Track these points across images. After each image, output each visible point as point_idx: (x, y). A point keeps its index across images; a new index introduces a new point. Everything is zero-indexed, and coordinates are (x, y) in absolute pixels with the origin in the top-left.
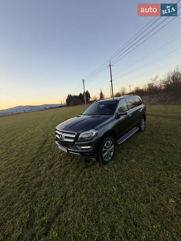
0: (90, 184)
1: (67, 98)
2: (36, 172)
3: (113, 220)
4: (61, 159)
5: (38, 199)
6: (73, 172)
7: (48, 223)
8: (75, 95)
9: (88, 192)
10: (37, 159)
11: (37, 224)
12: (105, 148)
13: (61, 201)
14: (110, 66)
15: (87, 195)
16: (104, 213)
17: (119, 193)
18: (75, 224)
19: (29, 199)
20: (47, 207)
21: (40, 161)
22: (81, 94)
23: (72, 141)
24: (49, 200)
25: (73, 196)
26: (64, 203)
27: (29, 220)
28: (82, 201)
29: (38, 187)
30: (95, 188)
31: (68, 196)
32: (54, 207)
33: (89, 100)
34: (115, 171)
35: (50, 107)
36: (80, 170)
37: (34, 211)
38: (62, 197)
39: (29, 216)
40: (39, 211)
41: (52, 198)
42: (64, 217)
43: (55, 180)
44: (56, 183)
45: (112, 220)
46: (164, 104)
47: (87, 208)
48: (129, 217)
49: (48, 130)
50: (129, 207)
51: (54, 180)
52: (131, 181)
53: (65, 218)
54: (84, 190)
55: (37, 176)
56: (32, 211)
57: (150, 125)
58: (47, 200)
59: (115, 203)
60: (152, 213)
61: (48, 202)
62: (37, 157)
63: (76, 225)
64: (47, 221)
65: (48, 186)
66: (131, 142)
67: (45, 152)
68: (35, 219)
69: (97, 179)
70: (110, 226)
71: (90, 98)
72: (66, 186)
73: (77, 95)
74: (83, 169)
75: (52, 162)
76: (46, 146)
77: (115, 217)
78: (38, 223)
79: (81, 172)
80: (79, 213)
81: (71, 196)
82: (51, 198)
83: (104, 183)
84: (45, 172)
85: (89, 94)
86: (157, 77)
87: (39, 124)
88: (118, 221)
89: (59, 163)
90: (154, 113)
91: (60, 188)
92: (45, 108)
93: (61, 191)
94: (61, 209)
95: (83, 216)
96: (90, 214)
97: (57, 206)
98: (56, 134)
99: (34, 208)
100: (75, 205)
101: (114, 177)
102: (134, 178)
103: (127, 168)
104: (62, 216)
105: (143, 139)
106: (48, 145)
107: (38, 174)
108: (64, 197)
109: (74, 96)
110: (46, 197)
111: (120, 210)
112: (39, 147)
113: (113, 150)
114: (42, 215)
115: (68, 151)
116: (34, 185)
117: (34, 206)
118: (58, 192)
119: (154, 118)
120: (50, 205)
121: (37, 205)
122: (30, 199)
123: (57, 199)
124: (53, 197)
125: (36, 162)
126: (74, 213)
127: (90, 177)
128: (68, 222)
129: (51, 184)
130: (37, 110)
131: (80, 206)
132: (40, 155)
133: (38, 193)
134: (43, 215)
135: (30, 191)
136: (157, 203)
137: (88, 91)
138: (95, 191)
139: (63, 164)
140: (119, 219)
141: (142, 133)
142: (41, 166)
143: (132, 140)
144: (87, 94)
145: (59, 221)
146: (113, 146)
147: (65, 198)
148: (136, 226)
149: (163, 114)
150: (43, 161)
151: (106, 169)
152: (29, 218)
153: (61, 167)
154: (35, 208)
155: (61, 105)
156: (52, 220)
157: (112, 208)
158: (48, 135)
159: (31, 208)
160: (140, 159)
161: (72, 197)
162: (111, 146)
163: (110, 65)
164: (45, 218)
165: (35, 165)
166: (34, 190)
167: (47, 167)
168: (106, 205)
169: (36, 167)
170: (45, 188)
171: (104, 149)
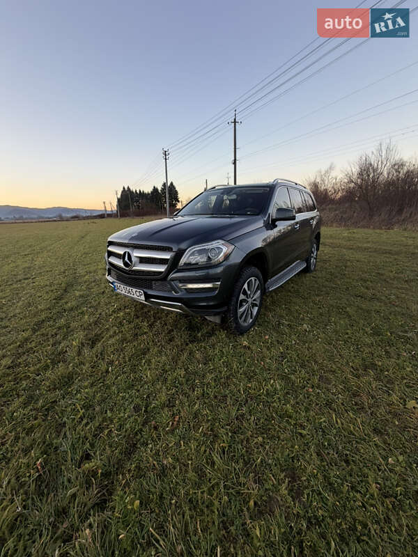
0: (210, 377)
1: (119, 196)
2: (53, 353)
3: (288, 455)
4: (120, 323)
5: (65, 419)
6: (160, 352)
7: (106, 475)
8: (140, 191)
9: (208, 394)
10: (51, 323)
11: (69, 481)
12: (245, 293)
13: (136, 420)
14: (235, 122)
15: (207, 401)
16: (260, 439)
17: (288, 393)
18: (186, 471)
19: (36, 419)
20: (95, 436)
21: (59, 328)
22: (155, 190)
23: (162, 269)
24: (99, 419)
25: (170, 404)
26: (145, 423)
27: (44, 473)
28: (196, 415)
29: (60, 389)
30: (226, 385)
31: (154, 407)
32: (118, 436)
33: (175, 205)
34: (268, 349)
35: (75, 214)
36: (177, 346)
37: (56, 448)
38: (137, 409)
39: (41, 463)
40: (73, 447)
41: (109, 414)
42: (152, 457)
43: (112, 371)
44: (116, 378)
45: (286, 453)
46: (344, 226)
47: (212, 430)
48: (326, 444)
49: (75, 261)
50: (321, 423)
51: (107, 371)
52: (309, 367)
53: (155, 460)
54: (198, 391)
55: (54, 363)
56: (49, 449)
57: (325, 261)
58: (92, 419)
59: (285, 415)
60: (376, 431)
61: (97, 424)
62: (49, 319)
63: (191, 475)
64: (100, 471)
65: (92, 385)
66: (290, 291)
67: (72, 309)
68: (63, 468)
69: (227, 365)
70: (283, 468)
71: (179, 201)
72: (146, 383)
73: (146, 191)
74: (187, 344)
75: (97, 331)
76: (75, 295)
77: (293, 447)
78: (73, 477)
79: (182, 351)
80: (193, 445)
81: (163, 406)
82: (106, 413)
83: (245, 374)
84: (79, 353)
85: (176, 192)
86: (331, 168)
87: (46, 247)
88: (302, 455)
89: (115, 332)
90: (328, 241)
91: (129, 388)
92: (60, 216)
93: (131, 397)
94: (138, 437)
95: (205, 451)
96: (224, 445)
97: (126, 431)
98: (110, 254)
99: (55, 441)
100: (178, 427)
101: (268, 361)
102: (316, 362)
103: (294, 342)
104: (146, 454)
105: (316, 285)
106: (77, 293)
107: (59, 358)
108: (143, 409)
109: (138, 192)
110: (90, 411)
111: (300, 431)
112: (53, 297)
113: (258, 303)
114: (82, 457)
115: (147, 297)
116: (48, 384)
117: (54, 436)
118: (123, 398)
119: (330, 249)
120: (106, 432)
121: (62, 434)
122: (39, 420)
123: (122, 415)
124: (111, 410)
125: (47, 329)
126: (178, 444)
127: (207, 361)
128: (164, 468)
129: (101, 381)
130: (37, 220)
131: (194, 427)
132: (60, 315)
133: (62, 402)
134: (87, 457)
135: (38, 400)
136: (382, 410)
137: (174, 184)
138: (228, 392)
139: (128, 335)
140: (304, 451)
141: (311, 275)
142: (63, 339)
143: (293, 287)
144: (171, 192)
145: (138, 468)
146: (259, 291)
147: (145, 411)
148: (347, 462)
149: (349, 244)
150: (69, 329)
151: (245, 343)
152: (43, 468)
153: (124, 340)
154: (59, 441)
155: (104, 212)
156: (116, 466)
157: (279, 426)
158: (75, 273)
159: (44, 443)
160: (319, 324)
161: (166, 409)
162: (256, 291)
163: (235, 119)
164: (93, 464)
165: (46, 338)
166: (51, 396)
167: (84, 341)
168: (262, 420)
169: (49, 341)
170: (84, 390)
171: (242, 297)
